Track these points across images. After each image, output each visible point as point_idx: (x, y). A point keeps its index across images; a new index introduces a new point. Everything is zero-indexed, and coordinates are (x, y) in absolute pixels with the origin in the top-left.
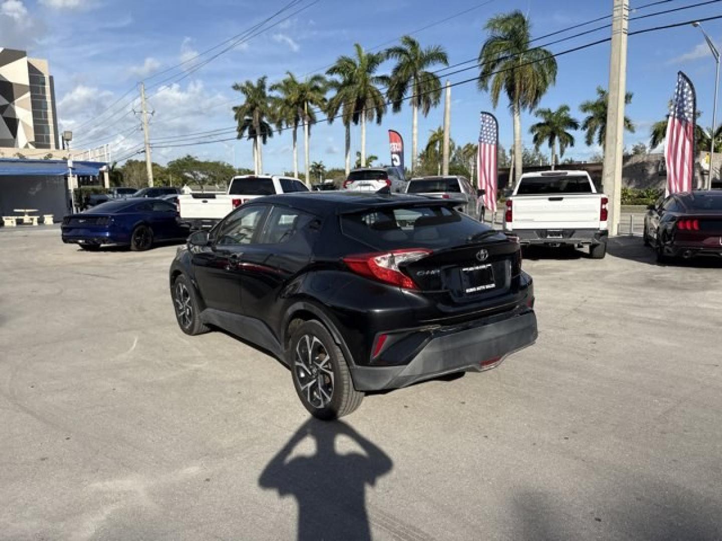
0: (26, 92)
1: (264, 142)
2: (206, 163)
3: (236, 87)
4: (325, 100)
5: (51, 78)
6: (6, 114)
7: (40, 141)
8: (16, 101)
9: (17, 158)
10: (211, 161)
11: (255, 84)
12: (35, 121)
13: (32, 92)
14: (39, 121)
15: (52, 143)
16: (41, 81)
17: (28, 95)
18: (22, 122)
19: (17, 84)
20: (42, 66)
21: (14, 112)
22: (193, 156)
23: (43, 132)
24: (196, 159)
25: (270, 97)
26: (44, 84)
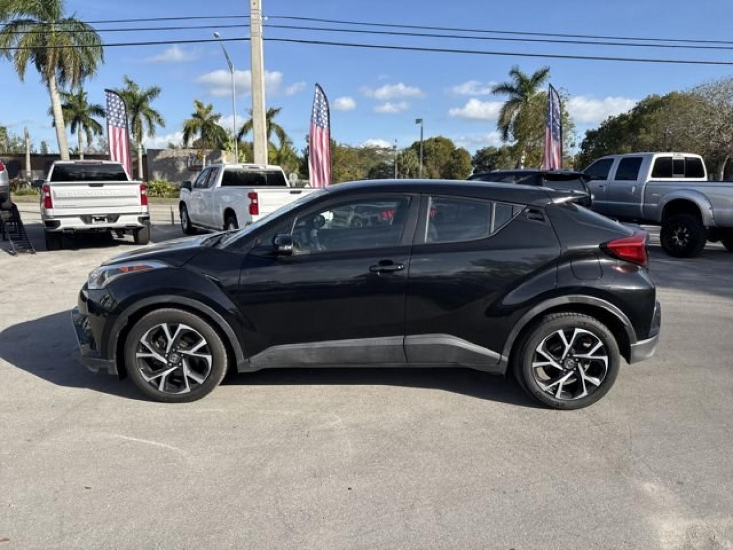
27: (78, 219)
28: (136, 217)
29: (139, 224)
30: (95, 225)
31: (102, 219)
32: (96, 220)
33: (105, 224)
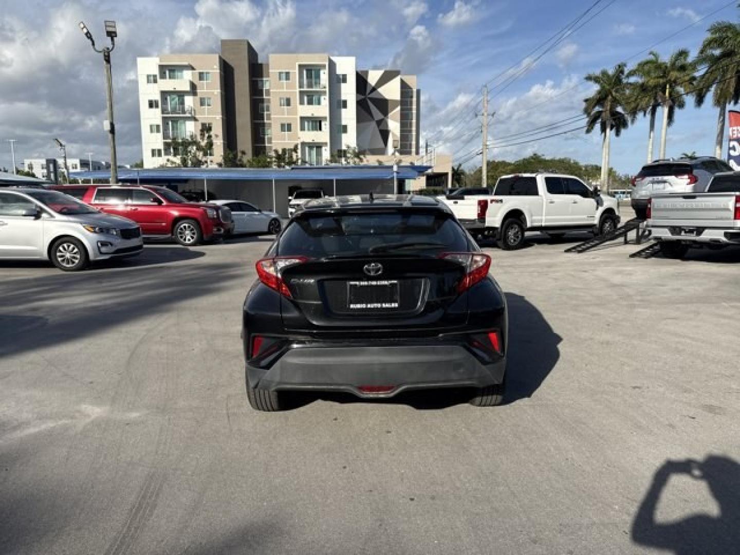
0: (397, 106)
1: (618, 134)
2: (552, 161)
3: (589, 78)
4: (694, 78)
5: (418, 92)
6: (382, 127)
7: (404, 148)
8: (390, 115)
9: (377, 164)
10: (557, 158)
11: (611, 72)
12: (402, 131)
13: (402, 105)
14: (406, 131)
15: (414, 150)
16: (410, 94)
17: (399, 108)
18: (393, 134)
19: (391, 100)
20: (412, 81)
21: (387, 125)
22: (539, 154)
23: (408, 141)
24: (543, 157)
25: (627, 83)
26: (412, 97)
27: (666, 230)
28: (723, 231)
29: (724, 239)
30: (683, 236)
31: (691, 231)
32: (686, 232)
33: (693, 237)
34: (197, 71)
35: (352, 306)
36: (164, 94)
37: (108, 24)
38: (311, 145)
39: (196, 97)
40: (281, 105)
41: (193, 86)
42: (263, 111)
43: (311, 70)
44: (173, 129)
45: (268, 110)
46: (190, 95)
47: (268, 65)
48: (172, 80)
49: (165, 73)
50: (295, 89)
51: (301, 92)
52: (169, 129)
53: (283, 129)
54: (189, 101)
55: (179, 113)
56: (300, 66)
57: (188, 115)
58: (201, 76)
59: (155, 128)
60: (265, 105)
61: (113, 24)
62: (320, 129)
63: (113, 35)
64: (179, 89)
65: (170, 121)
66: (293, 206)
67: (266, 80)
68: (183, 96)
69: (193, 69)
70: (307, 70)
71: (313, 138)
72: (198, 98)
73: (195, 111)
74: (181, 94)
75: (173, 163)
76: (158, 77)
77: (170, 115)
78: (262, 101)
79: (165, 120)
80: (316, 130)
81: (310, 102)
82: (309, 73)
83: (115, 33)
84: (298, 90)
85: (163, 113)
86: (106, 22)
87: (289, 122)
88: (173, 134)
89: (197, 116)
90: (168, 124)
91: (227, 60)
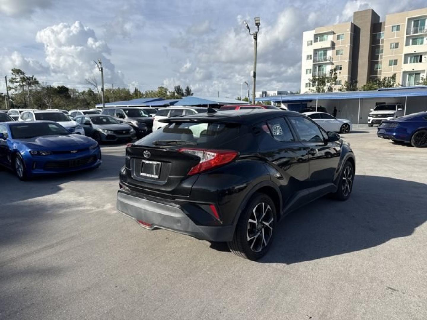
34: (336, 34)
35: (141, 174)
36: (316, 51)
37: (256, 19)
38: (411, 73)
39: (334, 51)
40: (391, 48)
41: (333, 44)
42: (379, 53)
43: (418, 20)
44: (319, 71)
45: (382, 52)
46: (330, 50)
47: (384, 23)
48: (321, 42)
49: (317, 39)
50: (403, 35)
51: (407, 37)
52: (316, 70)
53: (390, 65)
54: (330, 53)
55: (323, 61)
56: (409, 20)
57: (328, 62)
58: (338, 37)
59: (309, 71)
60: (380, 49)
61: (258, 19)
62: (420, 61)
63: (259, 24)
64: (324, 46)
65: (318, 66)
66: (372, 116)
67: (382, 33)
68: (326, 51)
69: (334, 33)
70: (414, 21)
71: (413, 68)
72: (335, 51)
73: (332, 58)
74: (325, 50)
75: (312, 90)
76: (313, 42)
77: (318, 63)
78: (379, 47)
79: (314, 66)
80: (417, 62)
81: (414, 43)
82: (416, 23)
83: (259, 23)
84: (405, 36)
85: (314, 62)
86: (255, 18)
87: (395, 59)
88: (318, 74)
89: (333, 62)
90: (316, 68)
91: (356, 24)
